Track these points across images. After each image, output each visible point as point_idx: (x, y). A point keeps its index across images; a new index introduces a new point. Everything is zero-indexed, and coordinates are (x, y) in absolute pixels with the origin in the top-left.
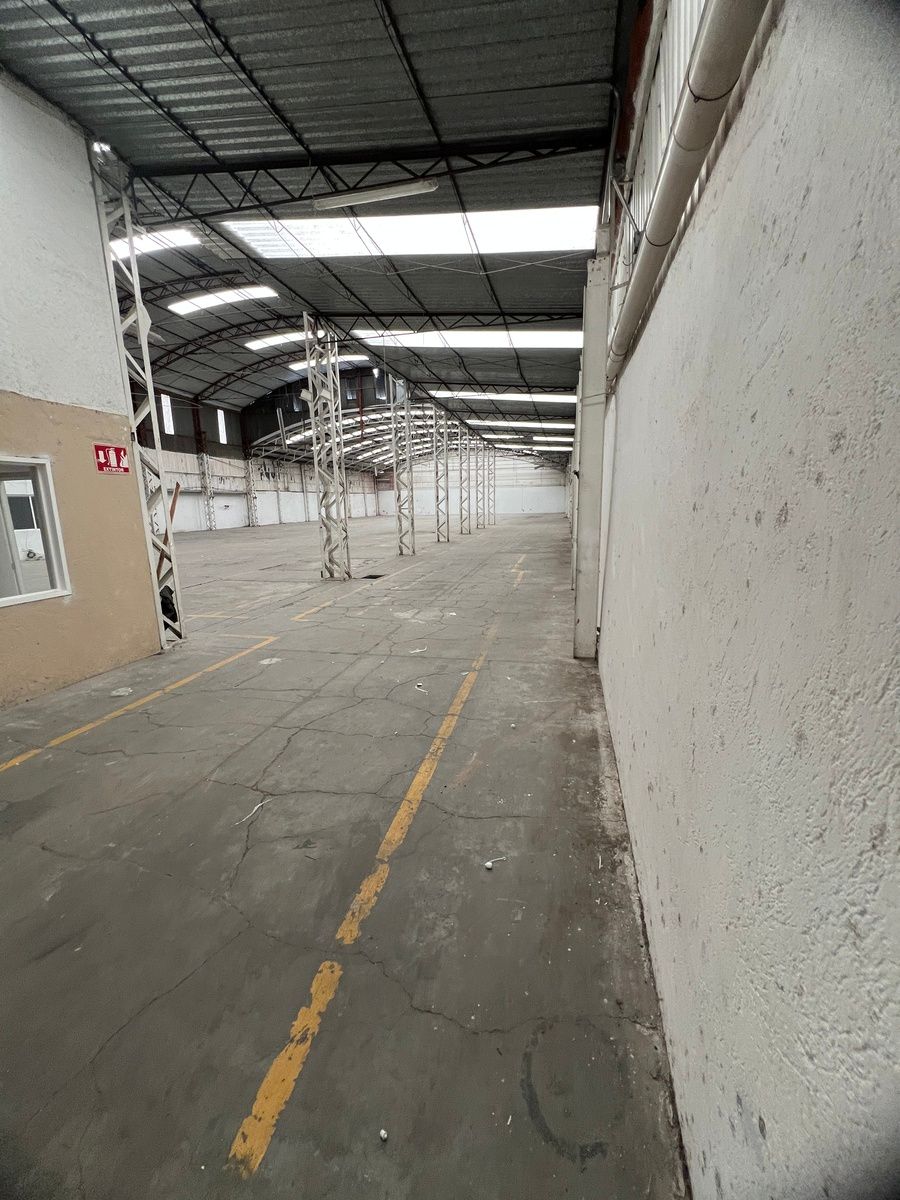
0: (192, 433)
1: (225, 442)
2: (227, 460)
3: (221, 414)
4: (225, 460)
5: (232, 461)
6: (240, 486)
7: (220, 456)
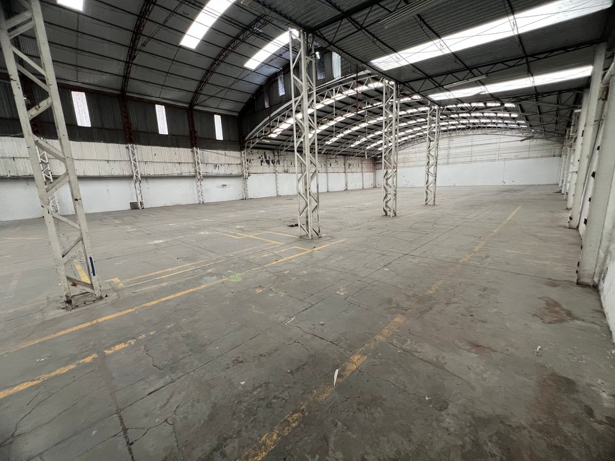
0: (187, 133)
1: (221, 138)
2: (223, 152)
3: (218, 119)
4: (219, 152)
5: (227, 152)
6: (236, 171)
7: (217, 149)
